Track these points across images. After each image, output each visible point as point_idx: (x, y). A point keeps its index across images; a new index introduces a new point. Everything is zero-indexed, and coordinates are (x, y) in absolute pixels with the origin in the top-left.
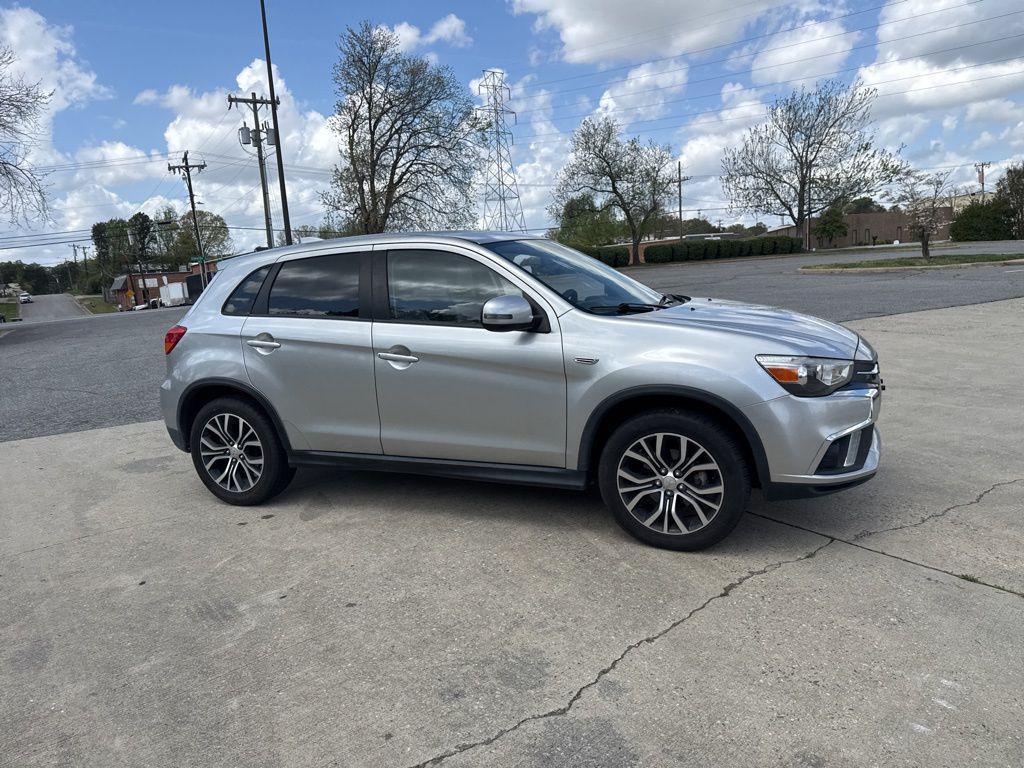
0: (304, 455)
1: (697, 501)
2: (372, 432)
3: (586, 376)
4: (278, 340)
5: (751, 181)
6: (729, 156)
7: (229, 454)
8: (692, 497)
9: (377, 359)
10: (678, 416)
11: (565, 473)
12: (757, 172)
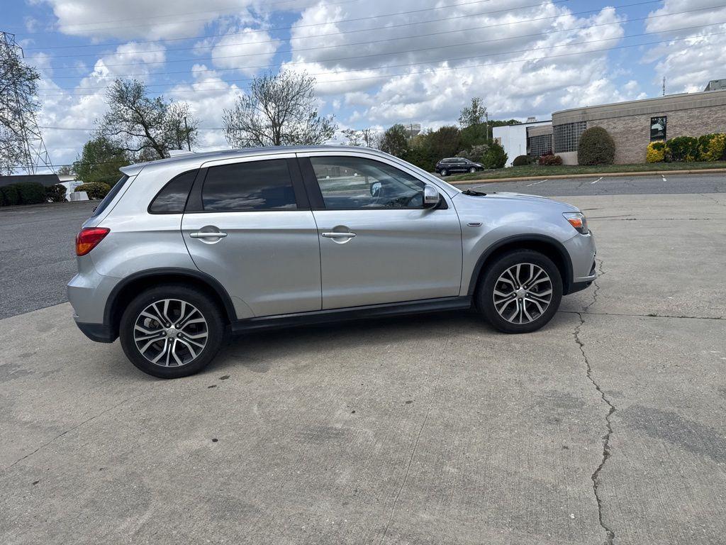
0: (247, 322)
1: (538, 301)
2: (315, 294)
3: (476, 235)
4: (223, 231)
5: (244, 134)
6: (228, 114)
7: (165, 336)
8: (535, 299)
9: (321, 238)
10: (527, 253)
11: (459, 299)
12: (247, 129)
